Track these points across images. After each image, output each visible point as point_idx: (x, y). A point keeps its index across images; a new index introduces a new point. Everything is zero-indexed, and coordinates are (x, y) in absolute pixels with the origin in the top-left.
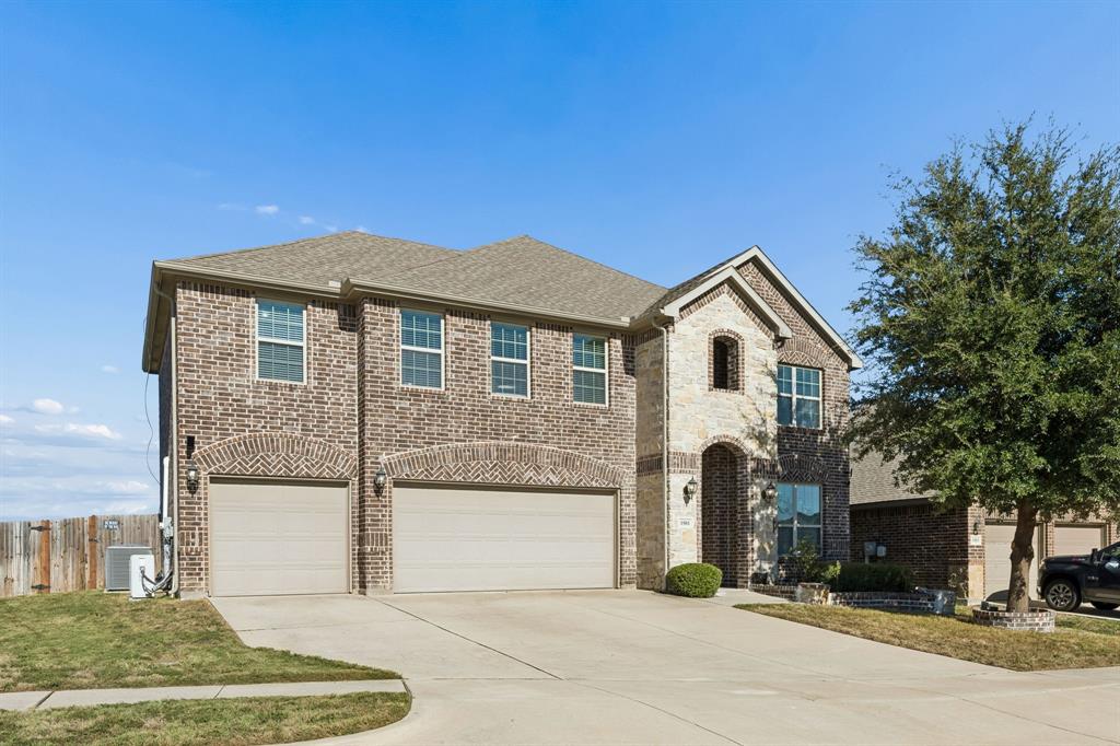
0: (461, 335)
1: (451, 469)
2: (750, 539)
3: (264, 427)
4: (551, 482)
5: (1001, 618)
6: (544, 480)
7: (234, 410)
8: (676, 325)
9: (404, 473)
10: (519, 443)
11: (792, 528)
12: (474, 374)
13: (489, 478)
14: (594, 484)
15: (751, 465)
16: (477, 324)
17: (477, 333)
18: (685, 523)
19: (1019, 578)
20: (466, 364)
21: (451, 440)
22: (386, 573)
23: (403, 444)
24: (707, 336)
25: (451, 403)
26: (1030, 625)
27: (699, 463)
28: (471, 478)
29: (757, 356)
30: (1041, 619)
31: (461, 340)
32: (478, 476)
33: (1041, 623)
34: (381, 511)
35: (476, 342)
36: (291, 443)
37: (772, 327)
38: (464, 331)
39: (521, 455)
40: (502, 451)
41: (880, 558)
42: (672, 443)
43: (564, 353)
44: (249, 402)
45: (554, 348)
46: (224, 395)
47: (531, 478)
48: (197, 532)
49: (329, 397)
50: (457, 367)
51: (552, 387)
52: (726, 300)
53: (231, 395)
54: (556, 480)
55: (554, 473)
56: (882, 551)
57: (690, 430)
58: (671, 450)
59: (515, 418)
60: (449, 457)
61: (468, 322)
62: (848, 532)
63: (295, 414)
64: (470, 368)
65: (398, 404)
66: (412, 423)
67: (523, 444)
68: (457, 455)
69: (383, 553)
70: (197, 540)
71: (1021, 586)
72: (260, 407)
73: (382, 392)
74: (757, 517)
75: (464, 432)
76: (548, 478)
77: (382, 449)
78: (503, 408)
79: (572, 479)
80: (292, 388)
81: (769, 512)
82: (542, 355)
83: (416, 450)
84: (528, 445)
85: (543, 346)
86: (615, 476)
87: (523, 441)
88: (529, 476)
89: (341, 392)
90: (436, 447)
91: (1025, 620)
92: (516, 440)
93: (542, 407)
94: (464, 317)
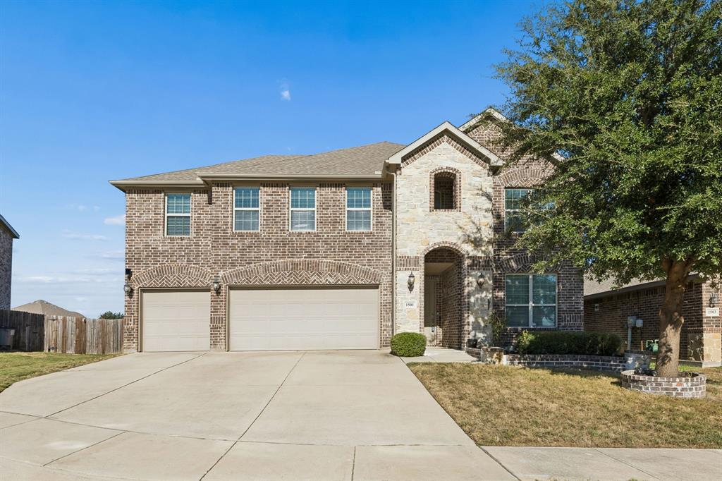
0: (270, 198)
1: (262, 278)
2: (466, 315)
3: (167, 261)
4: (329, 282)
5: (637, 381)
6: (324, 281)
7: (152, 253)
8: (402, 170)
9: (234, 281)
10: (307, 259)
11: (528, 307)
12: (278, 219)
13: (286, 281)
14: (360, 282)
15: (467, 262)
16: (280, 190)
17: (280, 195)
18: (411, 305)
19: (664, 344)
20: (273, 214)
21: (263, 260)
22: (221, 339)
23: (233, 265)
24: (429, 174)
25: (263, 239)
26: (666, 389)
27: (422, 262)
28: (275, 282)
29: (473, 182)
30: (680, 383)
31: (270, 200)
32: (280, 280)
33: (679, 388)
34: (219, 304)
35: (279, 200)
36: (181, 269)
37: (487, 160)
38: (272, 195)
39: (308, 267)
40: (295, 265)
41: (638, 328)
42: (399, 250)
43: (339, 201)
44: (160, 248)
45: (332, 198)
46: (147, 246)
47: (315, 280)
48: (132, 318)
49: (202, 242)
50: (267, 217)
51: (330, 222)
52: (445, 147)
53: (150, 245)
54: (332, 281)
55: (331, 276)
56: (640, 323)
57: (415, 240)
58: (398, 255)
59: (305, 244)
60: (261, 270)
61: (275, 189)
62: (582, 308)
63: (183, 253)
64: (275, 217)
65: (230, 242)
66: (239, 252)
67: (310, 260)
68: (266, 269)
69: (220, 328)
70: (132, 322)
71: (666, 352)
72: (166, 251)
73: (221, 236)
74: (472, 299)
75: (271, 255)
76: (327, 280)
77: (221, 268)
78: (296, 239)
79: (343, 279)
80: (182, 239)
81: (484, 295)
82: (324, 203)
83: (241, 268)
84: (312, 260)
85: (324, 198)
86: (375, 276)
87: (310, 257)
88: (314, 279)
89: (209, 239)
90: (252, 265)
91: (660, 385)
92: (305, 257)
93: (323, 236)
94: (272, 187)
